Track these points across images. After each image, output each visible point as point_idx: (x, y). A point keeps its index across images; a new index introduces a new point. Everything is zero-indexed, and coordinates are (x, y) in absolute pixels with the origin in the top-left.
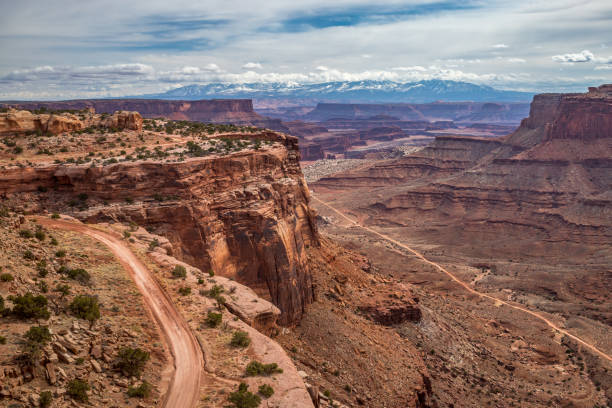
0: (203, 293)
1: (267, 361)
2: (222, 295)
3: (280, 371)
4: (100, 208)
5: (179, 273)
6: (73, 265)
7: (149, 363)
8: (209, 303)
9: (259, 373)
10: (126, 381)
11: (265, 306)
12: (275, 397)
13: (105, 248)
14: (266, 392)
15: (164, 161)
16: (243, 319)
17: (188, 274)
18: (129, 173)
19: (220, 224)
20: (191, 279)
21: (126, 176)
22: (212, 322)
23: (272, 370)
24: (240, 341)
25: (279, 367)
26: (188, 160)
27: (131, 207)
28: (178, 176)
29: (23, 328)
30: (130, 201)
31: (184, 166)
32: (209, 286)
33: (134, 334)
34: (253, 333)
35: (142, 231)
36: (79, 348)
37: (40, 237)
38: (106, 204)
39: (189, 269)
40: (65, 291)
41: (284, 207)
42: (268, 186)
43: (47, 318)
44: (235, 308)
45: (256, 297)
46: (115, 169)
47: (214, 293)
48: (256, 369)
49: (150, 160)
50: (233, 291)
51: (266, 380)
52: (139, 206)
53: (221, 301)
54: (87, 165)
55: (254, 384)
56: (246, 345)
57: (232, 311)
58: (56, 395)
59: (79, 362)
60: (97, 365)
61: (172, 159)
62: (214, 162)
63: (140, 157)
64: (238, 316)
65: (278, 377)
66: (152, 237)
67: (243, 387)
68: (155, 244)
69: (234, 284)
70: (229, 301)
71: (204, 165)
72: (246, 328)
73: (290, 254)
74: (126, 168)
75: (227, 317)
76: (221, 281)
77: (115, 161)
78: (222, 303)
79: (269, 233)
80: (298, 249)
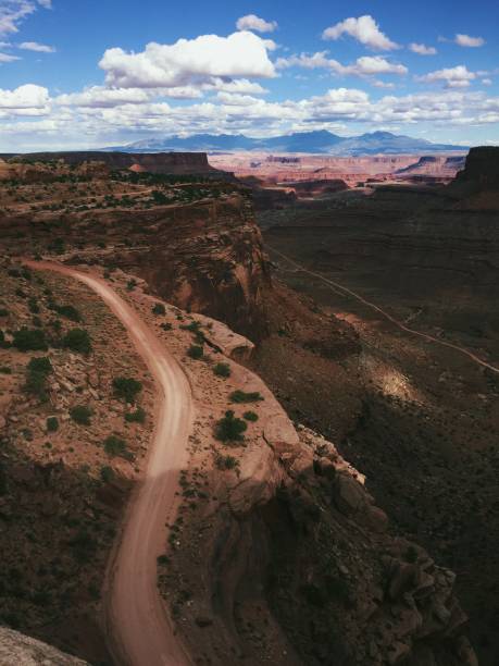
0: (183, 328)
1: (249, 389)
2: (201, 330)
3: (263, 399)
4: (75, 252)
6: (61, 302)
7: (142, 391)
8: (190, 335)
9: (244, 400)
10: (122, 406)
11: (240, 340)
12: (259, 423)
14: (252, 417)
15: (132, 209)
16: (222, 352)
17: (167, 311)
18: (100, 219)
19: (184, 267)
20: (171, 316)
21: (98, 223)
22: (194, 353)
23: (255, 398)
24: (223, 371)
25: (261, 395)
26: (154, 208)
27: (104, 252)
28: (145, 222)
29: (24, 359)
30: (102, 246)
31: (151, 213)
32: (188, 322)
33: (125, 364)
34: (234, 366)
35: (119, 272)
36: (77, 377)
37: (28, 277)
38: (80, 248)
39: (167, 306)
40: (57, 326)
41: (241, 252)
42: (226, 233)
43: (46, 350)
44: (213, 342)
45: (231, 332)
46: (87, 216)
47: (194, 328)
48: (238, 397)
49: (118, 208)
50: (210, 326)
51: (250, 407)
52: (110, 250)
53: (201, 335)
54: (61, 212)
55: (239, 410)
56: (228, 375)
57: (210, 344)
58: (62, 421)
59: (79, 390)
60: (95, 393)
61: (139, 207)
62: (178, 209)
63: (109, 205)
64: (218, 350)
65: (261, 403)
66: (129, 277)
67: (229, 414)
68: (132, 284)
69: (210, 320)
70: (207, 336)
71: (169, 213)
72: (226, 360)
73: (247, 295)
74: (97, 215)
75: (207, 351)
76: (198, 317)
77: (87, 208)
78: (201, 338)
79: (229, 276)
80: (254, 291)
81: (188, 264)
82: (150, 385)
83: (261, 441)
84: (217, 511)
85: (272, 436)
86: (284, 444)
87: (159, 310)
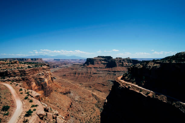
0: (25, 93)
1: (36, 104)
3: (38, 106)
4: (8, 78)
5: (21, 90)
7: (10, 108)
8: (26, 95)
9: (34, 107)
10: (4, 112)
11: (38, 94)
13: (5, 86)
14: (35, 110)
15: (23, 69)
16: (33, 97)
18: (15, 72)
19: (34, 80)
20: (23, 91)
21: (14, 72)
22: (26, 98)
24: (31, 101)
26: (27, 69)
27: (15, 78)
28: (25, 72)
30: (15, 77)
31: (27, 70)
33: (8, 103)
35: (15, 83)
38: (9, 78)
39: (23, 89)
41: (46, 76)
42: (43, 73)
45: (36, 93)
46: (12, 71)
47: (28, 93)
49: (19, 69)
50: (32, 92)
51: (35, 108)
52: (17, 77)
53: (29, 94)
54: (5, 70)
55: (32, 109)
57: (31, 96)
61: (24, 69)
62: (33, 69)
63: (17, 69)
64: (32, 97)
66: (17, 83)
67: (30, 110)
68: (17, 85)
71: (31, 70)
72: (33, 99)
73: (48, 84)
74: (14, 71)
75: (29, 97)
76: (29, 90)
77: (12, 70)
78: (29, 95)
80: (49, 83)
81: (35, 79)
82: (13, 106)
83: (36, 115)
85: (39, 113)
86: (41, 114)
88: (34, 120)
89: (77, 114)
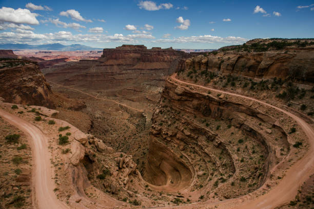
0: (28, 112)
1: (64, 126)
2: (37, 111)
7: (21, 138)
8: (33, 114)
10: (13, 146)
11: (53, 111)
12: (72, 135)
14: (69, 134)
16: (48, 116)
17: (19, 107)
20: (21, 108)
22: (38, 119)
23: (67, 128)
24: (52, 123)
25: (69, 127)
32: (31, 109)
34: (55, 120)
39: (18, 105)
42: (31, 77)
45: (49, 109)
47: (33, 111)
48: (61, 129)
50: (40, 109)
51: (67, 131)
55: (63, 133)
56: (54, 123)
57: (42, 115)
64: (46, 116)
65: (70, 129)
67: (60, 135)
69: (39, 107)
70: (40, 112)
72: (52, 119)
75: (43, 117)
76: (34, 107)
78: (38, 113)
79: (36, 91)
80: (47, 95)
82: (23, 134)
83: (75, 140)
84: (68, 166)
85: (78, 138)
86: (82, 139)
87: (15, 108)
88: (77, 148)
89: (104, 136)
